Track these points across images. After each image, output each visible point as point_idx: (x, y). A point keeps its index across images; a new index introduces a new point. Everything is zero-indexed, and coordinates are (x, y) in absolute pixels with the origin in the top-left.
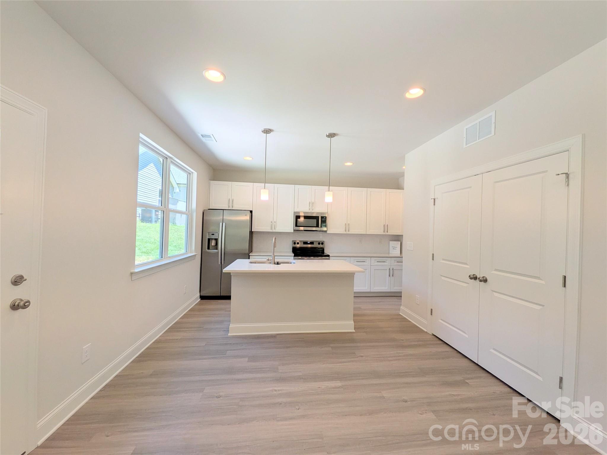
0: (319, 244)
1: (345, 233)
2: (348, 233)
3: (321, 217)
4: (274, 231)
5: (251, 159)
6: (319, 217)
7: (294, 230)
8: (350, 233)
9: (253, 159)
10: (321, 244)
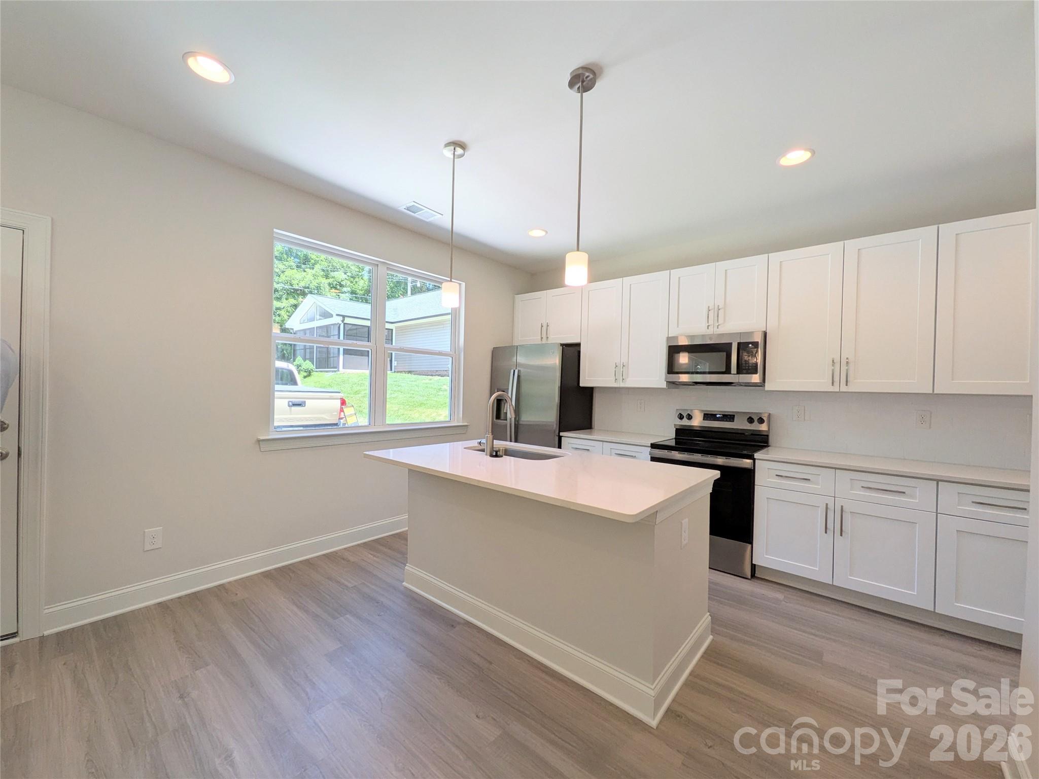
0: (751, 420)
1: (831, 389)
2: (844, 388)
3: (739, 344)
4: (622, 385)
5: (542, 233)
6: (730, 344)
7: (669, 383)
8: (852, 388)
9: (547, 232)
10: (756, 420)
